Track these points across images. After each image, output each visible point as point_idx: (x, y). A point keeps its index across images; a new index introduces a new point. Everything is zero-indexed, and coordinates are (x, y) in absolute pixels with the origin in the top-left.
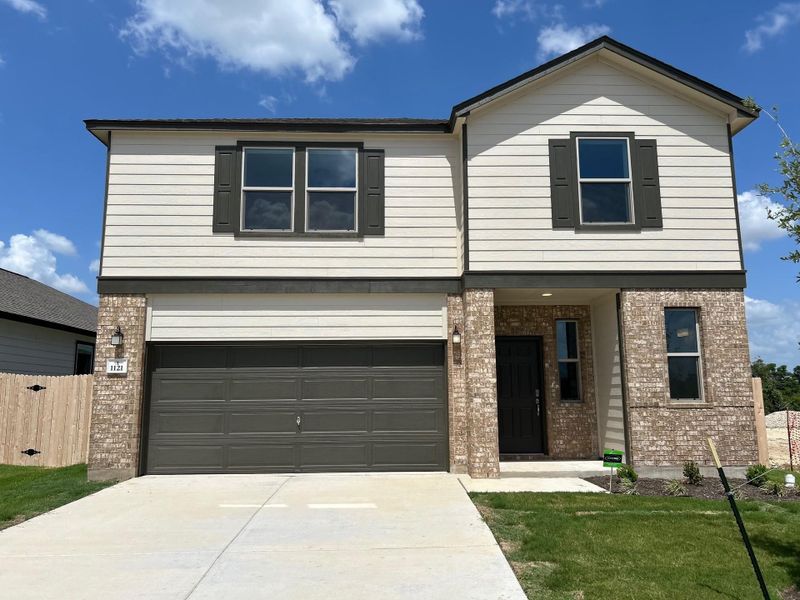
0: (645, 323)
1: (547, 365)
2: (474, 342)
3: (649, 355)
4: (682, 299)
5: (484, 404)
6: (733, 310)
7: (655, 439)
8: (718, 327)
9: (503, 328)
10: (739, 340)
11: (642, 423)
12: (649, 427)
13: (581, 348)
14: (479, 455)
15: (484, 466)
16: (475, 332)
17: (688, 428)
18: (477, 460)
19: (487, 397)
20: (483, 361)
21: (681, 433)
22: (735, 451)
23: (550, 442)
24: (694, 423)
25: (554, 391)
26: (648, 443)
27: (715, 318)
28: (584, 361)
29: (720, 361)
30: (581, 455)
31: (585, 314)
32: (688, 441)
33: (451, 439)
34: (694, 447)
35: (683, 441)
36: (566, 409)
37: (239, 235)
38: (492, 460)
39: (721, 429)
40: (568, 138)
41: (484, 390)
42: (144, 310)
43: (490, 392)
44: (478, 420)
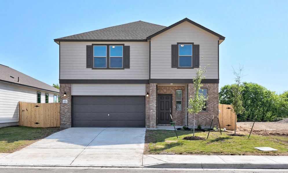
1: (173, 102)
2: (151, 96)
5: (153, 111)
8: (211, 93)
9: (162, 92)
13: (182, 97)
14: (151, 123)
16: (151, 94)
17: (202, 117)
20: (153, 101)
21: (200, 118)
23: (172, 121)
28: (183, 101)
29: (211, 101)
31: (183, 88)
32: (202, 120)
33: (146, 120)
34: (203, 122)
35: (200, 120)
36: (177, 113)
37: (93, 69)
38: (154, 124)
39: (210, 117)
40: (176, 44)
41: (153, 108)
42: (71, 88)
43: (155, 108)
44: (151, 115)
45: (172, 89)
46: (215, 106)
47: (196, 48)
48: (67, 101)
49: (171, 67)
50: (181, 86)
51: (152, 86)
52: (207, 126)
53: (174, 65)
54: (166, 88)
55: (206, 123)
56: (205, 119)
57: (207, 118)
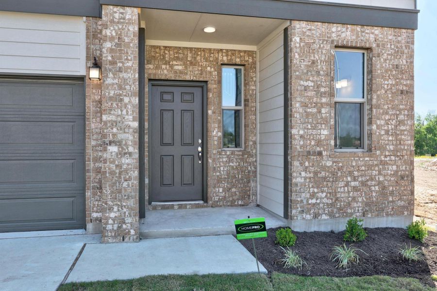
0: (313, 62)
1: (210, 112)
2: (111, 75)
3: (315, 99)
4: (354, 37)
5: (122, 154)
6: (403, 53)
7: (316, 190)
8: (386, 71)
9: (165, 71)
10: (406, 85)
11: (303, 174)
12: (310, 178)
13: (245, 96)
14: (112, 215)
15: (119, 227)
16: (113, 63)
17: (349, 179)
18: (110, 221)
19: (126, 144)
20: (121, 100)
21: (342, 184)
22: (393, 202)
23: (209, 190)
24: (356, 173)
25: (216, 138)
26: (308, 196)
27: (385, 60)
28: (247, 109)
29: (386, 107)
30: (240, 202)
31: (251, 60)
32: (349, 192)
33: (88, 194)
34: (354, 198)
35: (344, 192)
36: (228, 157)
38: (129, 220)
39: (381, 179)
41: (121, 136)
43: (130, 138)
44: (112, 173)
45: (206, 60)
46: (402, 128)
50: (240, 51)
51: (112, 22)
52: (370, 216)
54: (181, 56)
55: (367, 204)
56: (364, 184)
57: (372, 179)
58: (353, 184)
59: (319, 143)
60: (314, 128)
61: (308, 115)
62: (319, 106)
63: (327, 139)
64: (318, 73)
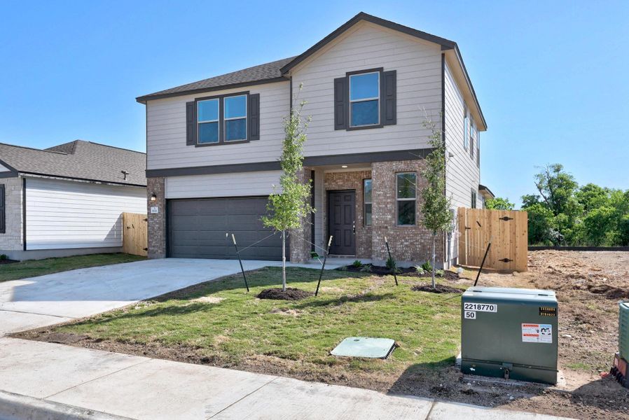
0: (383, 182)
3: (384, 200)
4: (406, 166)
17: (403, 241)
24: (407, 238)
25: (360, 221)
34: (406, 251)
36: (367, 231)
37: (197, 146)
38: (301, 255)
39: (422, 241)
40: (345, 76)
42: (164, 184)
45: (354, 178)
47: (389, 80)
48: (157, 208)
49: (333, 127)
53: (341, 123)
54: (341, 177)
55: (414, 254)
56: (411, 243)
57: (416, 241)
58: (405, 243)
59: (386, 222)
60: (383, 215)
61: (380, 208)
62: (386, 204)
63: (391, 220)
64: (386, 187)
